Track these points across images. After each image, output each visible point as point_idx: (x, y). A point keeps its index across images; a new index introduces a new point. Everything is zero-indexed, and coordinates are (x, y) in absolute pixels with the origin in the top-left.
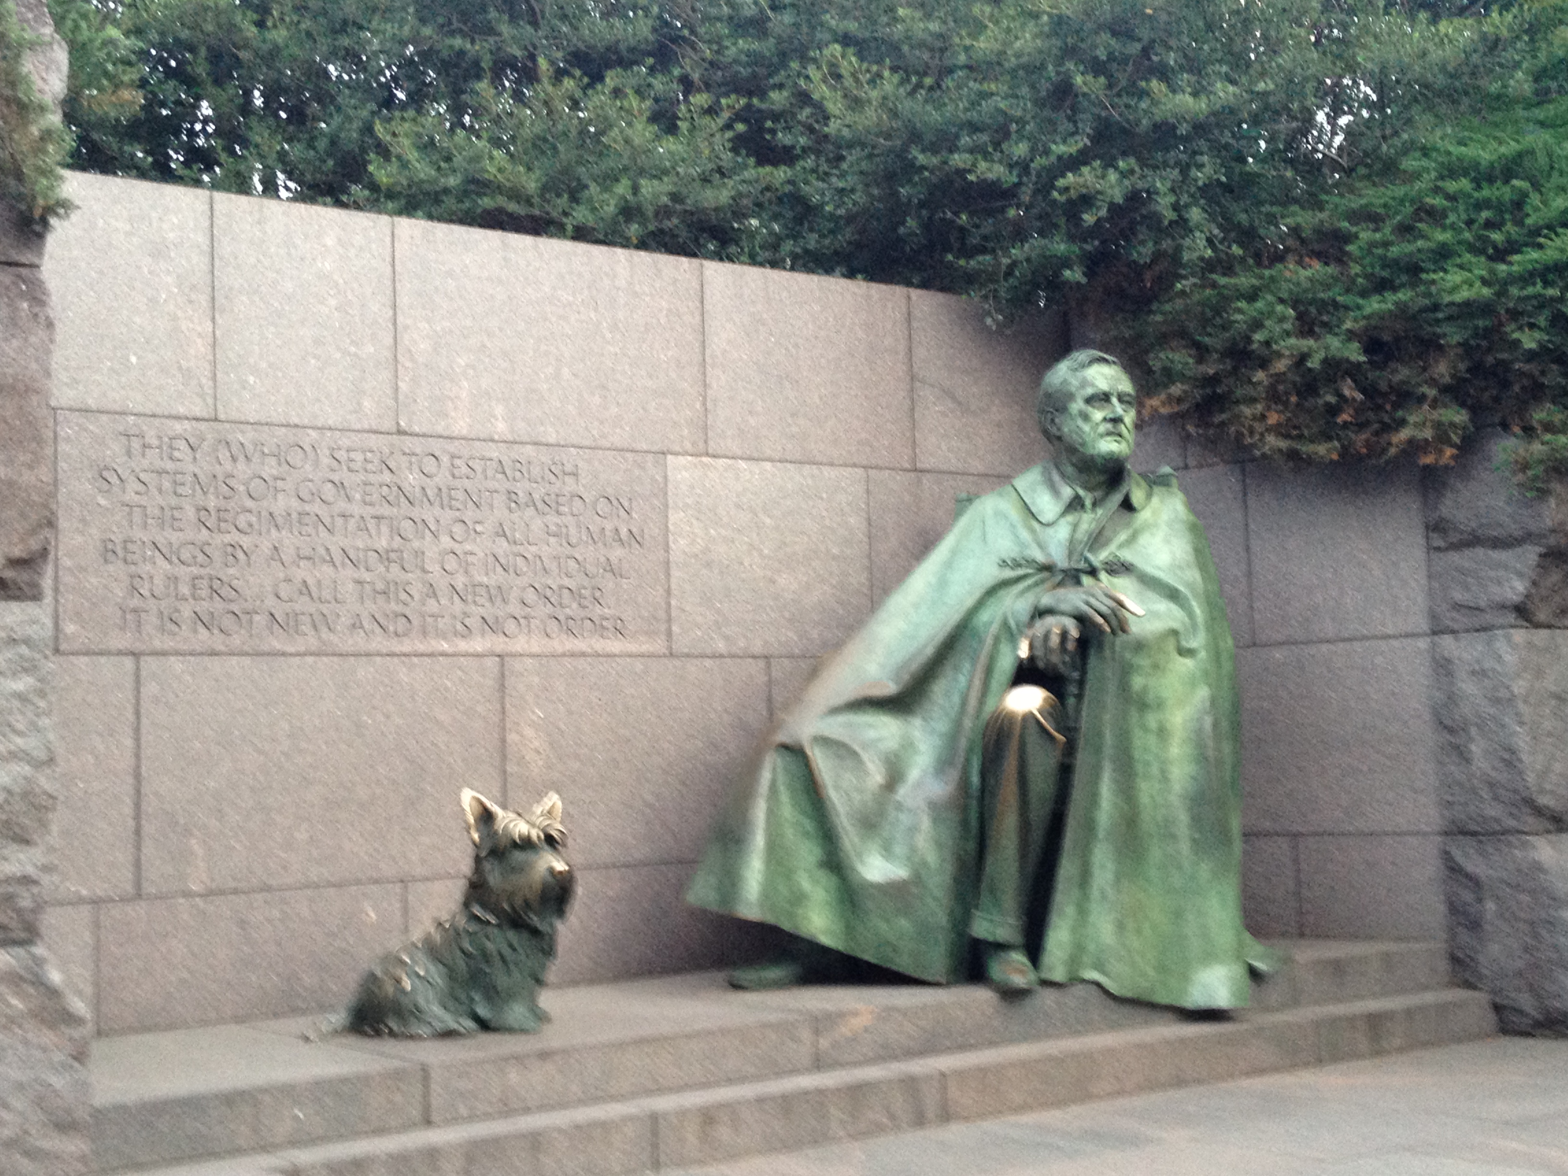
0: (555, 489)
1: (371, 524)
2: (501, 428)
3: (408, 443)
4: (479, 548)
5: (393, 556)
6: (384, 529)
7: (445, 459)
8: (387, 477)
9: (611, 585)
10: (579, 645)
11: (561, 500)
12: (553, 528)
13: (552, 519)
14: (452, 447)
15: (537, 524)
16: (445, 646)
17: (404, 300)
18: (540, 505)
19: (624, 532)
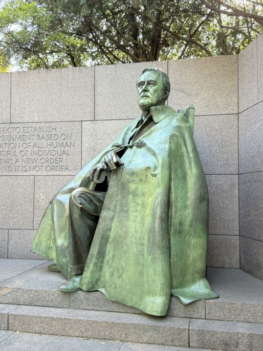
0: (50, 133)
1: (4, 145)
2: (36, 119)
3: (13, 125)
4: (30, 149)
5: (9, 152)
6: (7, 146)
7: (22, 128)
8: (8, 134)
9: (65, 157)
10: (56, 173)
11: (51, 136)
12: (49, 143)
13: (49, 141)
14: (23, 125)
15: (45, 142)
16: (20, 174)
17: (13, 91)
18: (46, 138)
19: (69, 143)
